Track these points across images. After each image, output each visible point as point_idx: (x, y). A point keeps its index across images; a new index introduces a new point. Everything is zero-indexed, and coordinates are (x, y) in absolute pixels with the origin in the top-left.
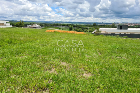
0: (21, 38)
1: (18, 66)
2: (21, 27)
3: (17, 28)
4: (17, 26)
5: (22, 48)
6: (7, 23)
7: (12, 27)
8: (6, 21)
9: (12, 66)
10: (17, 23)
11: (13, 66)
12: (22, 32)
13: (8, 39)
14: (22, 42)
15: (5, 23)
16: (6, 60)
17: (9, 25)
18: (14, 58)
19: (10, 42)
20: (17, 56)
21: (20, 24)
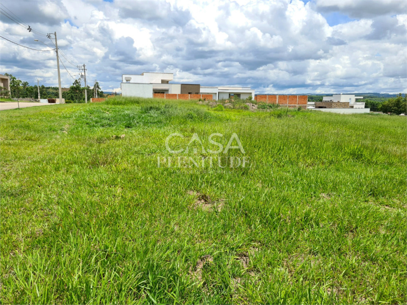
0: (394, 149)
1: (370, 232)
2: (399, 113)
3: (385, 115)
4: (386, 109)
5: (392, 180)
6: (357, 100)
7: (369, 114)
8: (356, 95)
9: (354, 225)
10: (387, 102)
11: (357, 228)
12: (399, 131)
13: (354, 147)
14: (395, 160)
15: (352, 102)
16: (339, 202)
17: (363, 106)
18: (363, 205)
19: (357, 156)
20: (371, 199)
21: (398, 103)
